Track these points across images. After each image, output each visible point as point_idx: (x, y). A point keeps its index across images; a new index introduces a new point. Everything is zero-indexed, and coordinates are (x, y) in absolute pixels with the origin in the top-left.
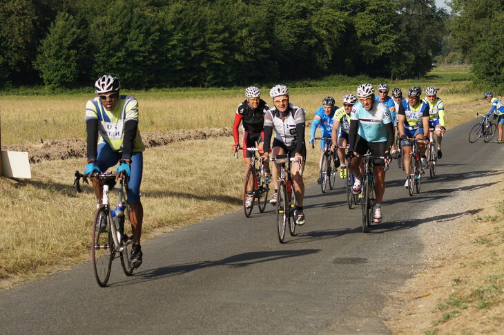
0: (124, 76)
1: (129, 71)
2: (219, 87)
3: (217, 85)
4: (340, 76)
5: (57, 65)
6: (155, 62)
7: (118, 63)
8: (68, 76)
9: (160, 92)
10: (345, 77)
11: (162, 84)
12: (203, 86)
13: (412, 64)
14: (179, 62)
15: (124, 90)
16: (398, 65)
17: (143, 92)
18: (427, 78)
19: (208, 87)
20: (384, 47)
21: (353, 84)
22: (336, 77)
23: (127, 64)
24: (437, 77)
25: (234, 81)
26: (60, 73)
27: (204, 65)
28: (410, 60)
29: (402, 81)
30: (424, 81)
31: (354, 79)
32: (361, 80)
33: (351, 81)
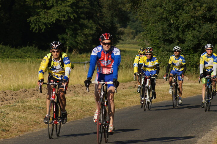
10: (7, 48)
13: (93, 35)
16: (75, 35)
20: (58, 12)
21: (17, 57)
29: (79, 56)
31: (19, 51)
32: (27, 52)
33: (14, 53)
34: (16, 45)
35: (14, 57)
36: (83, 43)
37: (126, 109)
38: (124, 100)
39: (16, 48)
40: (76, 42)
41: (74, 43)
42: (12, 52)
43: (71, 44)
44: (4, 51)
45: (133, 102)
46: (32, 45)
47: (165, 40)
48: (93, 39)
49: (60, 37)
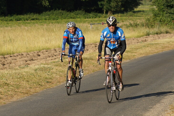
4: (60, 11)
10: (64, 12)
13: (121, 1)
18: (134, 12)
21: (71, 18)
22: (56, 12)
24: (143, 11)
30: (131, 16)
31: (72, 14)
32: (77, 15)
33: (69, 15)
34: (70, 10)
35: (69, 18)
36: (115, 7)
37: (135, 59)
38: (136, 53)
39: (71, 12)
40: (110, 6)
41: (109, 7)
42: (68, 15)
43: (107, 8)
44: (63, 14)
45: (141, 54)
46: (81, 10)
47: (168, 6)
48: (122, 4)
49: (99, 3)
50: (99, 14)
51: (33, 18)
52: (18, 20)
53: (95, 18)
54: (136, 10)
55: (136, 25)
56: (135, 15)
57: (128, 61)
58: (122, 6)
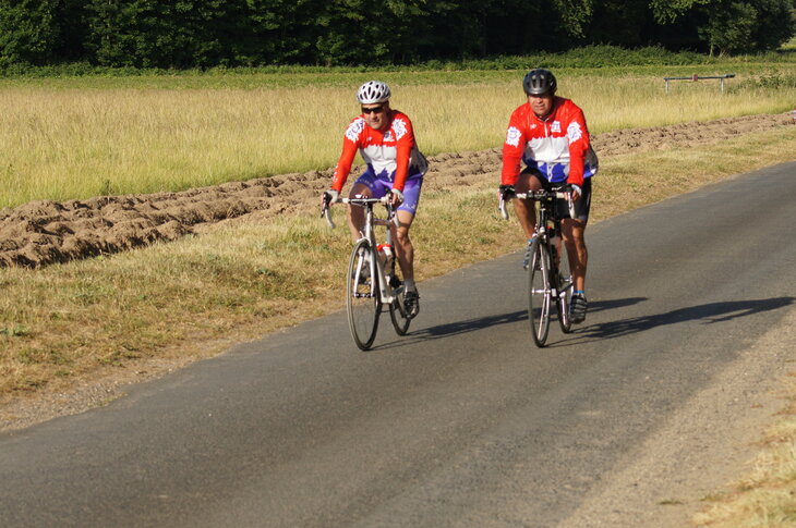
0: (155, 43)
1: (167, 30)
2: (355, 65)
3: (351, 61)
4: (608, 47)
5: (12, 18)
6: (220, 14)
7: (140, 16)
8: (34, 39)
9: (231, 75)
10: (617, 49)
11: (237, 58)
12: (323, 64)
13: (751, 27)
14: (271, 15)
15: (156, 69)
16: (724, 27)
17: (194, 74)
19: (334, 65)
21: (633, 63)
22: (599, 49)
23: (160, 17)
25: (386, 54)
26: (17, 35)
27: (323, 21)
28: (748, 17)
29: (730, 59)
31: (636, 55)
32: (648, 55)
33: (628, 57)
34: (631, 44)
36: (735, 40)
38: (759, 154)
39: (632, 49)
40: (725, 38)
41: (722, 40)
42: (625, 56)
43: (717, 41)
44: (613, 55)
45: (773, 157)
46: (656, 45)
48: (751, 34)
49: (700, 30)
50: (698, 56)
51: (544, 62)
52: (509, 68)
53: (689, 63)
54: (784, 46)
55: (776, 83)
56: (783, 58)
57: (734, 176)
58: (754, 36)
